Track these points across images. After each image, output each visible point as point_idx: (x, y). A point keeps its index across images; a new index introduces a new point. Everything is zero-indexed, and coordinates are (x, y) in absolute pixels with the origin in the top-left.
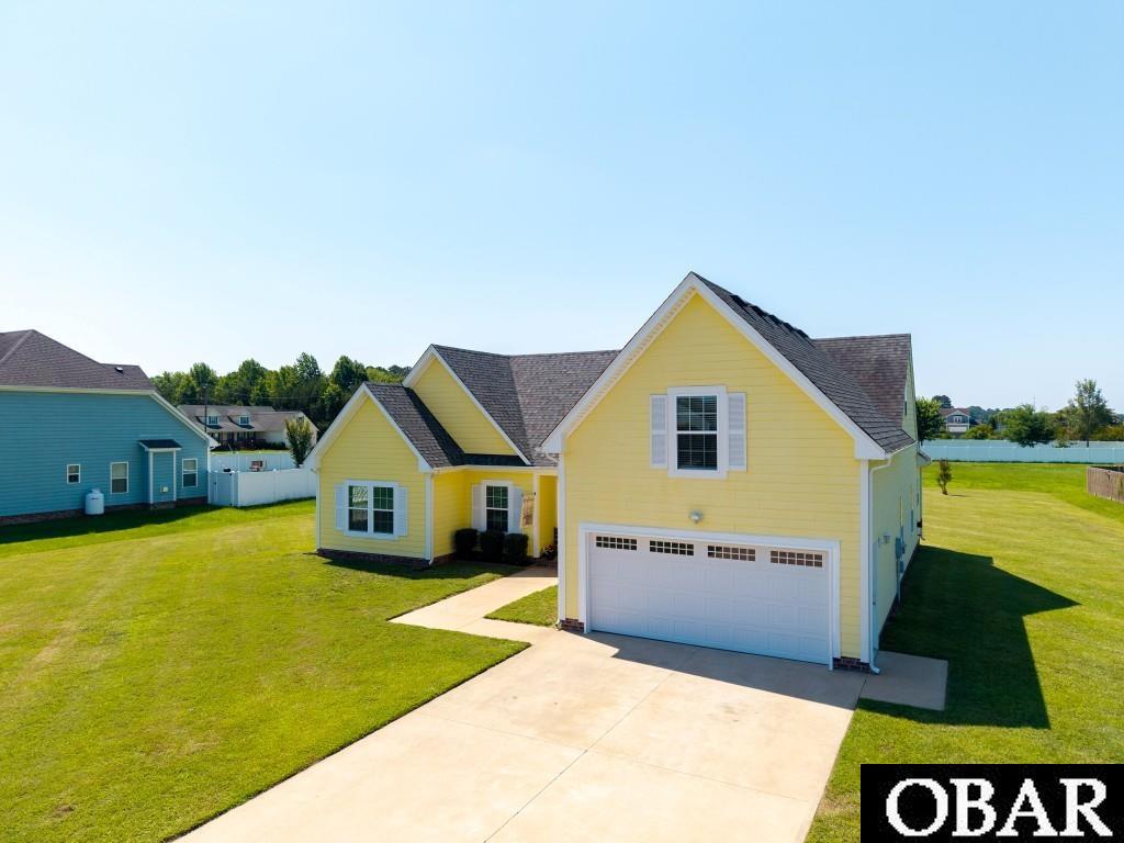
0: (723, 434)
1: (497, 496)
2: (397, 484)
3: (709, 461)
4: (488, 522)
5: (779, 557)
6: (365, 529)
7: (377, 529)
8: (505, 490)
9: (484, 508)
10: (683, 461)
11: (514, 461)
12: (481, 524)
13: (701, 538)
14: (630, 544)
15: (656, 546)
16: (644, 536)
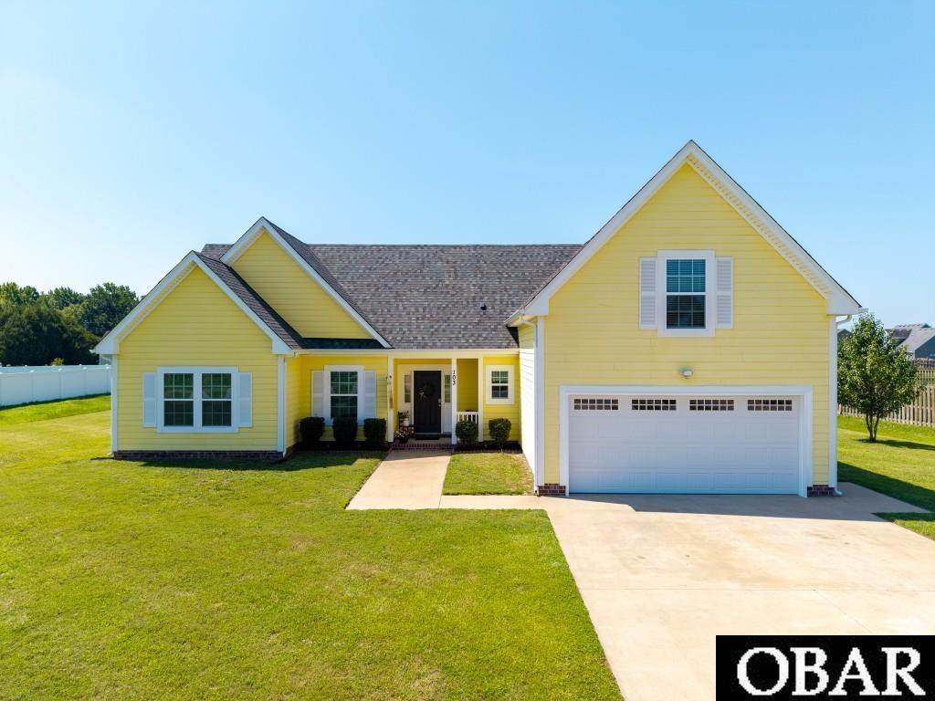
0: (711, 295)
1: (344, 381)
2: (236, 369)
3: (699, 321)
4: (332, 409)
5: (754, 405)
6: (189, 422)
7: (207, 421)
8: (353, 376)
9: (327, 394)
10: (672, 321)
11: (372, 344)
12: (325, 411)
13: (683, 392)
14: (612, 405)
15: (638, 405)
16: (625, 395)
